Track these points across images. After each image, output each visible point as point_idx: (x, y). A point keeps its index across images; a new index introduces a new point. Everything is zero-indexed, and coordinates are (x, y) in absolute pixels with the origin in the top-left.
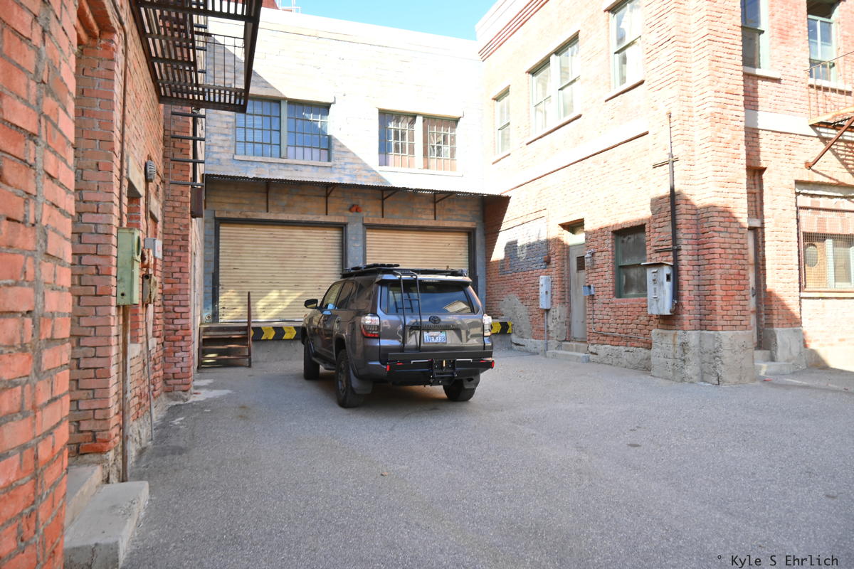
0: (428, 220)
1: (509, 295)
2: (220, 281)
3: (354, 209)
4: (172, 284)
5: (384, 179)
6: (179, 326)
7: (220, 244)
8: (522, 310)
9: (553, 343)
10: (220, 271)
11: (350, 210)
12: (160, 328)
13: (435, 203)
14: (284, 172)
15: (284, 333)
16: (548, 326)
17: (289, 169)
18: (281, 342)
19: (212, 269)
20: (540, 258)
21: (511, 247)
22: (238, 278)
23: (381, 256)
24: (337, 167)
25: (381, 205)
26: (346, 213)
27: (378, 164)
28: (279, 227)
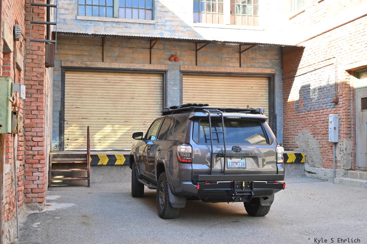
0: (234, 67)
1: (303, 131)
2: (65, 117)
3: (173, 58)
4: (31, 119)
5: (198, 34)
6: (36, 152)
7: (66, 88)
8: (314, 143)
9: (340, 171)
10: (66, 109)
11: (170, 59)
12: (22, 153)
13: (240, 53)
14: (116, 29)
15: (116, 160)
16: (336, 157)
17: (120, 26)
18: (113, 167)
19: (59, 108)
20: (330, 99)
21: (305, 90)
22: (80, 115)
23: (194, 98)
24: (158, 24)
25: (195, 55)
26: (166, 62)
27: (193, 21)
28: (112, 74)
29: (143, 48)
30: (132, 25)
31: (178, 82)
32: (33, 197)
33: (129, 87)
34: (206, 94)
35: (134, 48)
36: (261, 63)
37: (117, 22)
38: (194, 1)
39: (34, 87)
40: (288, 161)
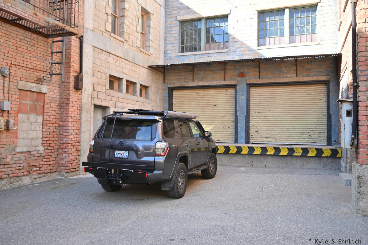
0: (291, 77)
3: (241, 75)
4: (63, 122)
7: (174, 101)
9: (348, 167)
11: (238, 76)
13: (297, 65)
16: (348, 154)
23: (261, 103)
24: (231, 51)
25: (258, 71)
26: (236, 78)
27: (257, 45)
28: (202, 90)
29: (220, 70)
30: (212, 55)
31: (245, 93)
32: (62, 169)
33: (213, 98)
34: (270, 100)
35: (213, 70)
36: (316, 72)
37: (203, 54)
38: (259, 31)
39: (65, 102)
40: (323, 155)
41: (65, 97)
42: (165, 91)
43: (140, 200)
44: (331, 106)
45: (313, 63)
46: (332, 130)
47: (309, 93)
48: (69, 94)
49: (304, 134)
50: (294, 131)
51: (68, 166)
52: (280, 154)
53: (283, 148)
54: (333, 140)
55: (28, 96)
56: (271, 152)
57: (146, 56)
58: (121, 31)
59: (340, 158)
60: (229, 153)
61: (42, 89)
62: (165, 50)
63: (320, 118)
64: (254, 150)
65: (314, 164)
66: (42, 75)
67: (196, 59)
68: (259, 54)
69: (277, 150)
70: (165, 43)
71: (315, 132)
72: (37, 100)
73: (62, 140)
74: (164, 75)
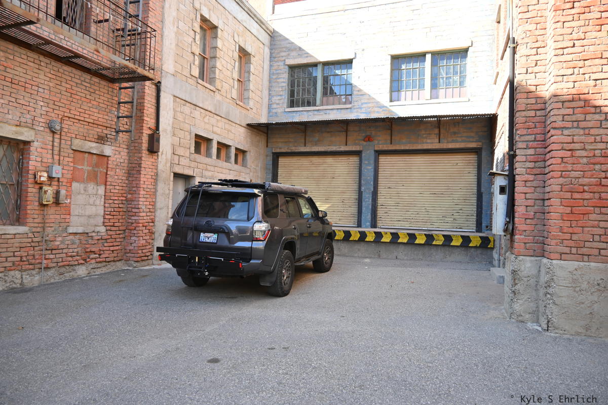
0: (432, 143)
3: (367, 139)
4: (132, 194)
6: (134, 221)
7: (279, 170)
11: (364, 140)
13: (439, 128)
17: (321, 113)
23: (393, 176)
24: (355, 107)
25: (390, 134)
26: (361, 143)
27: (389, 101)
28: (317, 157)
29: (340, 131)
30: (331, 111)
31: (372, 162)
32: (130, 257)
33: (331, 168)
34: (405, 172)
35: (332, 132)
36: (464, 137)
37: (318, 110)
38: (392, 81)
39: (135, 169)
40: (471, 245)
41: (136, 162)
42: (268, 158)
43: (232, 298)
44: (482, 182)
45: (460, 125)
46: (483, 212)
47: (455, 164)
48: (141, 158)
49: (448, 216)
50: (434, 212)
51: (138, 253)
52: (415, 242)
53: (420, 235)
54: (484, 225)
55: (86, 159)
56: (404, 239)
57: (244, 111)
58: (211, 77)
59: (492, 249)
60: (350, 239)
61: (104, 151)
62: (269, 104)
63: (468, 196)
64: (383, 237)
65: (459, 255)
66: (105, 132)
67: (310, 117)
68: (392, 112)
69: (412, 237)
70: (270, 94)
71: (461, 214)
72: (97, 165)
73: (131, 219)
74: (267, 136)
